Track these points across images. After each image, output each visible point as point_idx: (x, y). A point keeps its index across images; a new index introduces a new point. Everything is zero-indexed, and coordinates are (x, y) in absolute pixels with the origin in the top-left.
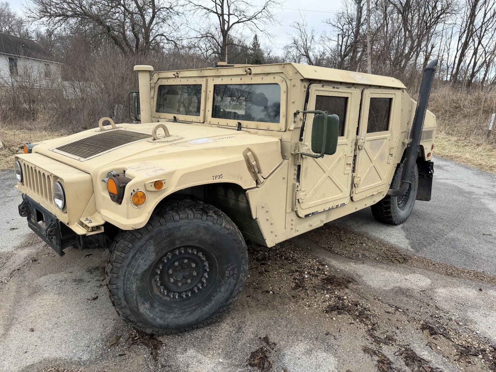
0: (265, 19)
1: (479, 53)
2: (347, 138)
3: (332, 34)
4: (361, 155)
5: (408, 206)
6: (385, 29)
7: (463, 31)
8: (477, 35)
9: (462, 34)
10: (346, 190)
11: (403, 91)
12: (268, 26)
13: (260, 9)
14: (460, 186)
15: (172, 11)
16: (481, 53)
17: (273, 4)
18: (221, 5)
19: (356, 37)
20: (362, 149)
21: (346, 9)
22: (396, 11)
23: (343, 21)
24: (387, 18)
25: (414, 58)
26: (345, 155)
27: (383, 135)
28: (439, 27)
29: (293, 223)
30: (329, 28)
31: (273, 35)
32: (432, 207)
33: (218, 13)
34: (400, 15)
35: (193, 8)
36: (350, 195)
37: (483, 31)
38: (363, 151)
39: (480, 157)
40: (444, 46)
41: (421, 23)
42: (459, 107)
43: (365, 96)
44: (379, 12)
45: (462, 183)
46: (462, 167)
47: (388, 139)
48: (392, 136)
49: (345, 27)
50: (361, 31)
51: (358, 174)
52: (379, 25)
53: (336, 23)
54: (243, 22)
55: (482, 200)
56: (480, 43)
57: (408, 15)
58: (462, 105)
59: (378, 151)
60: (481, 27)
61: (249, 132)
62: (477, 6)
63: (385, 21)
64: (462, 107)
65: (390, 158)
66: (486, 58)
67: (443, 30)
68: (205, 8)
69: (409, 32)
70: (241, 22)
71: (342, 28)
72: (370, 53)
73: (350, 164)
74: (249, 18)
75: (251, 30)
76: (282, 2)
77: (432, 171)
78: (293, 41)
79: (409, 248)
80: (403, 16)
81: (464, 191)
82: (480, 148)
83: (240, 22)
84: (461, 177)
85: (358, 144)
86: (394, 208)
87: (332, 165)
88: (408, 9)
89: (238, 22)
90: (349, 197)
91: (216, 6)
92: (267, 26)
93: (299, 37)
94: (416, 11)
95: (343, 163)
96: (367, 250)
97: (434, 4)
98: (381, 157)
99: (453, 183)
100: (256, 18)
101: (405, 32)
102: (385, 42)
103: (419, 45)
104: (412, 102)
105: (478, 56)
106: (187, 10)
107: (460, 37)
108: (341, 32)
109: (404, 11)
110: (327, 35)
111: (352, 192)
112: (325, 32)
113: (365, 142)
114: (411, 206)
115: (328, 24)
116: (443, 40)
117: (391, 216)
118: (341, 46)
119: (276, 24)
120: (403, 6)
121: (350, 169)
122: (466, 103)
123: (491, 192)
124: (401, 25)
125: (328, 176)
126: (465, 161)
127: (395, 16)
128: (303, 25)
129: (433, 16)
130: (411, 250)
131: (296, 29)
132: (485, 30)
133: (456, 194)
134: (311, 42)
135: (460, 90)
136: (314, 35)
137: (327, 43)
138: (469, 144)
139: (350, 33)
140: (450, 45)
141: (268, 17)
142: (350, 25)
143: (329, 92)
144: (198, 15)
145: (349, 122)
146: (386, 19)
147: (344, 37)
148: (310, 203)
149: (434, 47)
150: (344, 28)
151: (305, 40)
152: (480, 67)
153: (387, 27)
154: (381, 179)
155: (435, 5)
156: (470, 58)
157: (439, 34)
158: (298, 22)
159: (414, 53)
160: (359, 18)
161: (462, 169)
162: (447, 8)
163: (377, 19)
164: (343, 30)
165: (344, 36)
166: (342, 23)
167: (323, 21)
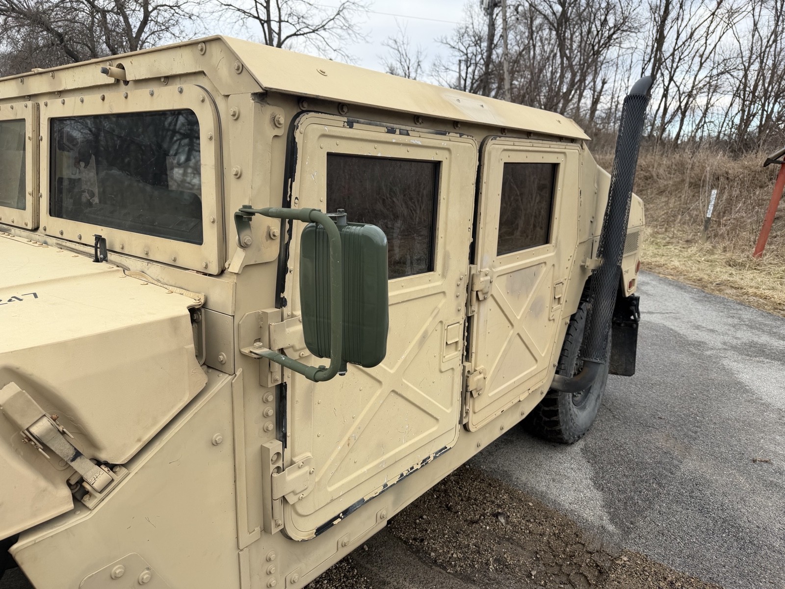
0: (339, 31)
1: (671, 94)
2: (444, 275)
3: (451, 60)
4: (486, 314)
5: (592, 397)
6: (532, 53)
7: (647, 59)
8: (666, 66)
9: (645, 65)
10: (448, 411)
11: (582, 146)
12: (345, 43)
13: (332, 13)
14: (677, 329)
15: (180, 12)
16: (674, 93)
17: (353, 7)
18: (265, 5)
19: (487, 64)
20: (485, 299)
21: (471, 21)
22: (546, 27)
23: (467, 40)
24: (534, 37)
25: (575, 100)
26: (441, 322)
27: (536, 256)
28: (611, 53)
29: (271, 567)
30: (446, 52)
31: (355, 57)
32: (636, 385)
33: (261, 17)
34: (554, 33)
35: (218, 8)
36: (460, 422)
37: (677, 60)
38: (490, 302)
39: (697, 265)
40: (620, 82)
41: (585, 46)
42: (651, 177)
43: (489, 159)
44: (521, 28)
45: (679, 320)
46: (671, 287)
47: (549, 264)
48: (558, 255)
49: (470, 50)
50: (494, 57)
51: (478, 363)
52: (522, 48)
53: (455, 43)
54: (303, 34)
55: (725, 362)
56: (671, 79)
57: (565, 32)
58: (654, 175)
59: (527, 297)
60: (673, 54)
61: (125, 269)
62: (666, 22)
63: (531, 42)
64: (655, 177)
65: (556, 306)
66: (681, 102)
67: (618, 58)
68: (239, 10)
69: (568, 58)
70: (301, 34)
71: (465, 51)
72: (508, 90)
73: (457, 342)
74: (313, 28)
75: (319, 48)
76: (367, 5)
77: (636, 314)
78: (388, 69)
79: (606, 521)
80: (557, 34)
81: (687, 341)
82: (694, 249)
83: (298, 35)
84: (674, 307)
85: (476, 288)
86: (567, 412)
87: (403, 357)
88: (566, 23)
89: (295, 34)
90: (459, 427)
91: (256, 5)
92: (343, 41)
93: (398, 62)
94: (577, 27)
95: (434, 343)
96: (508, 540)
97: (603, 18)
98: (535, 309)
99: (662, 321)
100: (325, 29)
101: (562, 57)
102: (532, 74)
103: (583, 79)
104: (599, 171)
105: (669, 99)
106: (207, 11)
107: (643, 69)
108: (464, 58)
109: (560, 24)
110: (443, 62)
111: (467, 413)
112: (439, 57)
113: (494, 280)
114: (599, 396)
115: (443, 45)
116: (619, 71)
117: (560, 430)
118: (465, 80)
119: (359, 40)
120: (558, 18)
121: (455, 355)
122: (661, 171)
123: (735, 340)
124: (556, 48)
125: (393, 391)
126: (672, 272)
127: (546, 33)
128: (403, 44)
129: (602, 35)
130: (611, 528)
131: (393, 50)
132: (680, 59)
133: (674, 347)
134: (416, 71)
135: (651, 151)
136: (421, 59)
137: (443, 74)
138: (674, 240)
139: (478, 59)
140: (628, 80)
141: (345, 28)
142: (478, 47)
143: (376, 145)
144: (228, 20)
145: (446, 231)
146: (532, 38)
147: (470, 66)
148: (330, 489)
149: (606, 83)
150: (469, 52)
151: (407, 68)
152: (674, 115)
153: (534, 50)
154: (536, 360)
155: (606, 18)
156: (659, 102)
157: (611, 63)
158: (395, 38)
159: (576, 92)
160: (491, 36)
161: (672, 290)
162: (622, 24)
163: (518, 38)
164: (467, 54)
165: (469, 64)
166: (466, 44)
167: (436, 39)
